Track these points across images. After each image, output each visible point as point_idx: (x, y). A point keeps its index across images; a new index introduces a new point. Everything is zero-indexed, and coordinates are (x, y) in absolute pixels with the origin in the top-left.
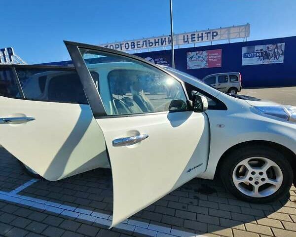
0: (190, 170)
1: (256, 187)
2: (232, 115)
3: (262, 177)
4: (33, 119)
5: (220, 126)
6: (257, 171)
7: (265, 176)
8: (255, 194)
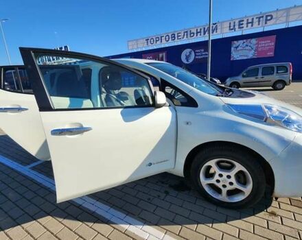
0: (150, 164)
1: (224, 191)
2: (201, 113)
3: (230, 180)
4: (26, 109)
5: (188, 123)
6: (225, 174)
7: (233, 180)
8: (223, 197)
